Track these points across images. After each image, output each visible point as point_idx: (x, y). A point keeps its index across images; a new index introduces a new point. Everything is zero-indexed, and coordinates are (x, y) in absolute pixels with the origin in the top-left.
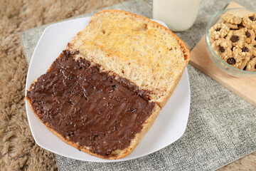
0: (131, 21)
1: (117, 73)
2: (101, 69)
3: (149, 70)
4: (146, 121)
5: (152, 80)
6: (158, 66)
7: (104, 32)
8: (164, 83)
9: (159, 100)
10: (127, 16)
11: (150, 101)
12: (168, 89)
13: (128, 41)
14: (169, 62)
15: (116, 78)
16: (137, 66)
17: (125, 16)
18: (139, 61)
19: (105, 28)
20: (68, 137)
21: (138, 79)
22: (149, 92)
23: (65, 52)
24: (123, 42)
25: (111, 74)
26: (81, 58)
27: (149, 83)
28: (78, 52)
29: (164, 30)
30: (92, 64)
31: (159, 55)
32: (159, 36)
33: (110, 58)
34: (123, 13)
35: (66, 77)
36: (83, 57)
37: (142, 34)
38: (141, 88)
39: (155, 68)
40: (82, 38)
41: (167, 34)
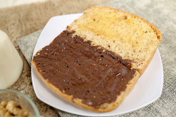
0: (115, 13)
1: (105, 47)
2: (92, 44)
3: (129, 46)
4: (129, 83)
5: (133, 53)
6: (137, 43)
7: (94, 20)
8: (142, 55)
9: (139, 67)
10: (112, 11)
11: (132, 68)
12: (147, 60)
13: (112, 26)
14: (145, 41)
15: (104, 51)
16: (120, 43)
17: (110, 11)
18: (121, 39)
19: (95, 17)
20: (64, 91)
21: (121, 52)
22: (131, 61)
23: (65, 31)
24: (109, 27)
25: (99, 48)
26: (76, 35)
27: (130, 55)
28: (74, 32)
29: (140, 19)
30: (85, 40)
31: (137, 36)
32: (136, 23)
33: (99, 37)
34: (109, 9)
35: (65, 48)
36: (78, 35)
37: (123, 22)
38: (123, 58)
39: (135, 44)
40: (78, 23)
41: (142, 22)
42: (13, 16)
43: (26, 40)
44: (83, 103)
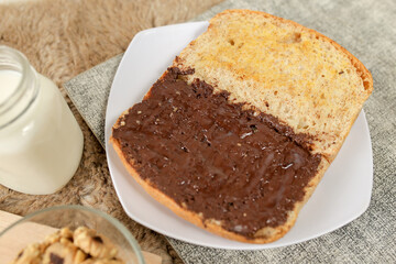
0: (275, 27)
1: (257, 105)
2: (231, 98)
3: (308, 104)
4: (309, 183)
5: (316, 120)
6: (323, 96)
7: (233, 43)
8: (334, 124)
9: (329, 151)
10: (268, 21)
11: (313, 153)
12: (342, 134)
13: (271, 57)
14: (339, 93)
15: (255, 114)
16: (289, 97)
17: (265, 20)
18: (291, 88)
19: (233, 37)
20: (184, 204)
21: (291, 118)
22: (312, 137)
23: (171, 69)
24: (263, 60)
25: (246, 107)
26: (198, 80)
27: (309, 123)
28: (192, 71)
29: (327, 43)
30: (216, 90)
31: (322, 81)
32: (320, 52)
33: (245, 82)
34: (261, 16)
35: (176, 109)
36: (201, 79)
37: (293, 48)
38: (297, 131)
39: (318, 100)
40: (198, 51)
41: (333, 49)
42: (46, 23)
43: (83, 83)
44: (223, 227)
